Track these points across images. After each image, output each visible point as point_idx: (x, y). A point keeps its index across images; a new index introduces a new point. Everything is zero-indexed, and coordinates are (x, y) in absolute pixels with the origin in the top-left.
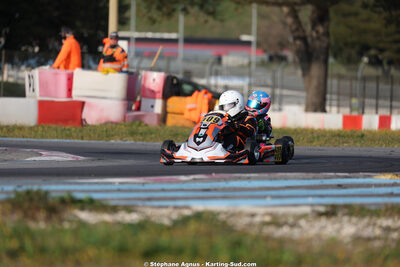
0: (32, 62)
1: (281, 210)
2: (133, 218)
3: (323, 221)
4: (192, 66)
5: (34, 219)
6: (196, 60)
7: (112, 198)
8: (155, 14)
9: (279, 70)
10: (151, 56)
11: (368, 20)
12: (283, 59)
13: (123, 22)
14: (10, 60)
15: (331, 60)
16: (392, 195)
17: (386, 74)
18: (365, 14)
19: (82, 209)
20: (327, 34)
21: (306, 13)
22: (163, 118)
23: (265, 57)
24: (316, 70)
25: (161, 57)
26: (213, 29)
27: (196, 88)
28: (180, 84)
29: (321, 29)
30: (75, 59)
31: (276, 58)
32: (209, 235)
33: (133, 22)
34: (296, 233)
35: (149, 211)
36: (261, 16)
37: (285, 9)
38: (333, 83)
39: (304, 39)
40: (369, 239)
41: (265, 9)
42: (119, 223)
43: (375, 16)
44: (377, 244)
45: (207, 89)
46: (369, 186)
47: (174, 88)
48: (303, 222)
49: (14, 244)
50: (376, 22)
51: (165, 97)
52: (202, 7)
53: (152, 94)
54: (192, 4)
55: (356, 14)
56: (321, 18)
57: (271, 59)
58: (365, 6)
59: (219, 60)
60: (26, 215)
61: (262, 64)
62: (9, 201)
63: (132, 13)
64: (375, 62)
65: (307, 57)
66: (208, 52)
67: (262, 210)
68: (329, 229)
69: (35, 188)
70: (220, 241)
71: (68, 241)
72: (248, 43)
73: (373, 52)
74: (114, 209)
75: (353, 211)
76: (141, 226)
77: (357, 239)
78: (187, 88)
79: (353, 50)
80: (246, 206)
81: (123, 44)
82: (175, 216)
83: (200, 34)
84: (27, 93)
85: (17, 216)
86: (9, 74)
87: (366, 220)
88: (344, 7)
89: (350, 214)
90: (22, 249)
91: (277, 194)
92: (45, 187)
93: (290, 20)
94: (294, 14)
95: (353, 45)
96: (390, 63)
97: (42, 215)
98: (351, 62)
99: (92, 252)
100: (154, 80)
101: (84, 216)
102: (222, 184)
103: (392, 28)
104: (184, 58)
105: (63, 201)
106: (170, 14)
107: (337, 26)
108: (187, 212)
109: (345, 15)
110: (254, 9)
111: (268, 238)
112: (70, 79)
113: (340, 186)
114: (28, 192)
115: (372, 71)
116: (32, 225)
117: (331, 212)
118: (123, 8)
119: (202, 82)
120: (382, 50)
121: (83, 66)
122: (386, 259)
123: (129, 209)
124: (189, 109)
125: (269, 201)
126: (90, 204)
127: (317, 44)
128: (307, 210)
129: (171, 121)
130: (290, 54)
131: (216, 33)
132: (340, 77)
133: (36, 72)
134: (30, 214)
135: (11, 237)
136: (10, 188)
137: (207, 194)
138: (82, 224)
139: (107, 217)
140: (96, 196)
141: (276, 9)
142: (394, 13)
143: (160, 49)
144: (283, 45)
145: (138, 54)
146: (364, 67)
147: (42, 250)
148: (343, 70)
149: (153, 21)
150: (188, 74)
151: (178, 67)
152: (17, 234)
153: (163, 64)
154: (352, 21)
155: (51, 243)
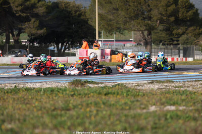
0: (78, 47)
1: (140, 82)
2: (103, 85)
3: (150, 85)
4: (118, 47)
5: (78, 87)
6: (119, 45)
7: (97, 81)
8: (108, 34)
9: (139, 47)
10: (107, 45)
11: (161, 34)
12: (141, 44)
13: (100, 37)
14: (72, 47)
15: (152, 44)
16: (168, 77)
17: (167, 47)
18: (160, 33)
19: (90, 84)
20: (151, 38)
21: (146, 33)
22: (111, 60)
23: (136, 44)
24: (149, 47)
25: (110, 45)
26: (123, 38)
27: (119, 52)
28: (114, 51)
29: (149, 37)
30: (88, 46)
31: (139, 44)
32: (121, 89)
33: (102, 37)
34: (143, 88)
35: (107, 84)
36: (134, 34)
37: (140, 32)
38: (153, 50)
39: (145, 39)
40: (162, 89)
41: (135, 32)
42: (99, 87)
43: (163, 33)
44: (164, 90)
45: (121, 53)
46: (162, 75)
47: (113, 53)
48: (145, 85)
49: (73, 93)
50: (164, 34)
51: (111, 55)
52: (119, 32)
53: (108, 54)
54: (117, 32)
55: (158, 33)
56: (150, 34)
57: (137, 44)
58: (161, 31)
59: (125, 45)
60: (76, 86)
61: (135, 46)
62: (71, 82)
63: (102, 34)
64: (164, 44)
65: (146, 44)
66: (122, 43)
67: (135, 82)
68: (152, 86)
69: (78, 79)
70: (124, 90)
71: (86, 92)
72: (132, 41)
73: (163, 42)
74: (98, 83)
75: (158, 82)
76: (104, 87)
77: (158, 89)
78: (116, 52)
79: (158, 42)
80: (131, 82)
81: (100, 42)
82: (113, 85)
83: (120, 39)
84: (77, 55)
85: (73, 86)
86: (72, 51)
87: (161, 84)
88: (155, 31)
89: (157, 83)
90: (74, 94)
91: (138, 78)
92: (81, 79)
93: (142, 35)
94: (143, 33)
95: (158, 40)
96: (167, 45)
97: (80, 85)
98: (158, 45)
99: (92, 94)
100: (108, 51)
101: (90, 85)
102: (125, 76)
103: (168, 36)
104: (116, 45)
105: (85, 82)
106: (111, 34)
107: (153, 36)
108: (116, 83)
109: (156, 33)
110: (133, 32)
111: (136, 89)
112: (87, 51)
113: (154, 76)
114: (76, 80)
115: (163, 47)
116: (77, 88)
117: (152, 82)
118: (99, 33)
119: (120, 51)
120: (165, 41)
121: (90, 48)
122: (166, 93)
123: (102, 83)
124: (117, 58)
125: (137, 80)
126: (92, 82)
127: (149, 40)
128: (146, 82)
129: (112, 61)
130: (142, 43)
131: (123, 39)
132: (155, 48)
133: (78, 50)
134: (76, 85)
135: (72, 92)
136: (72, 79)
137: (121, 79)
138: (90, 87)
139: (96, 86)
140: (93, 80)
141: (138, 32)
142: (168, 32)
143: (109, 43)
144: (140, 41)
145: (104, 45)
146: (161, 46)
147: (80, 94)
148: (156, 47)
149: (107, 36)
150: (117, 49)
151: (114, 48)
152: (73, 91)
153: (110, 47)
154: (158, 34)
155: (82, 92)
